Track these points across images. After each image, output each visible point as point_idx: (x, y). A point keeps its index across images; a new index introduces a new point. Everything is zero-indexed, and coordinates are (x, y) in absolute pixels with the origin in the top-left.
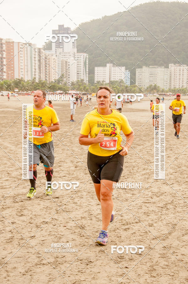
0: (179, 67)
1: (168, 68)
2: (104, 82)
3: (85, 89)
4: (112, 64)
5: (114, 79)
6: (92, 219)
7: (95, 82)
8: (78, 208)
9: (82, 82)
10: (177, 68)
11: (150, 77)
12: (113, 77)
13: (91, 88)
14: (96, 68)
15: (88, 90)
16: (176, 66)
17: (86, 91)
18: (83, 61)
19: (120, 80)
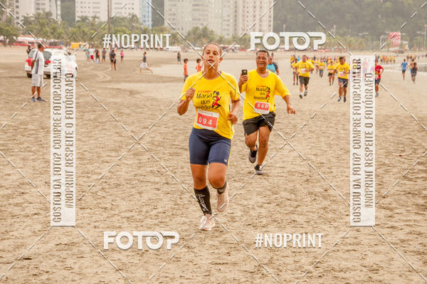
2: (97, 19)
3: (55, 34)
5: (118, 13)
7: (77, 19)
8: (77, 278)
9: (47, 18)
12: (116, 8)
15: (62, 36)
17: (58, 38)
19: (131, 16)
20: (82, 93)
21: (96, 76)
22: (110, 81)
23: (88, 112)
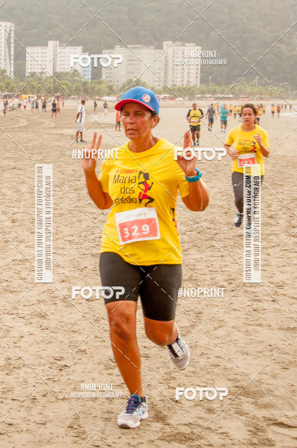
0: (183, 47)
1: (162, 48)
2: (43, 75)
3: (8, 88)
4: (58, 42)
5: (62, 69)
6: (56, 304)
7: (27, 75)
9: (2, 75)
10: (177, 49)
11: (129, 64)
12: (60, 65)
13: (19, 86)
14: (29, 50)
15: (15, 89)
16: (176, 46)
17: (11, 91)
18: (5, 36)
19: (73, 71)
20: (30, 138)
21: (43, 123)
22: (54, 128)
23: (36, 154)
